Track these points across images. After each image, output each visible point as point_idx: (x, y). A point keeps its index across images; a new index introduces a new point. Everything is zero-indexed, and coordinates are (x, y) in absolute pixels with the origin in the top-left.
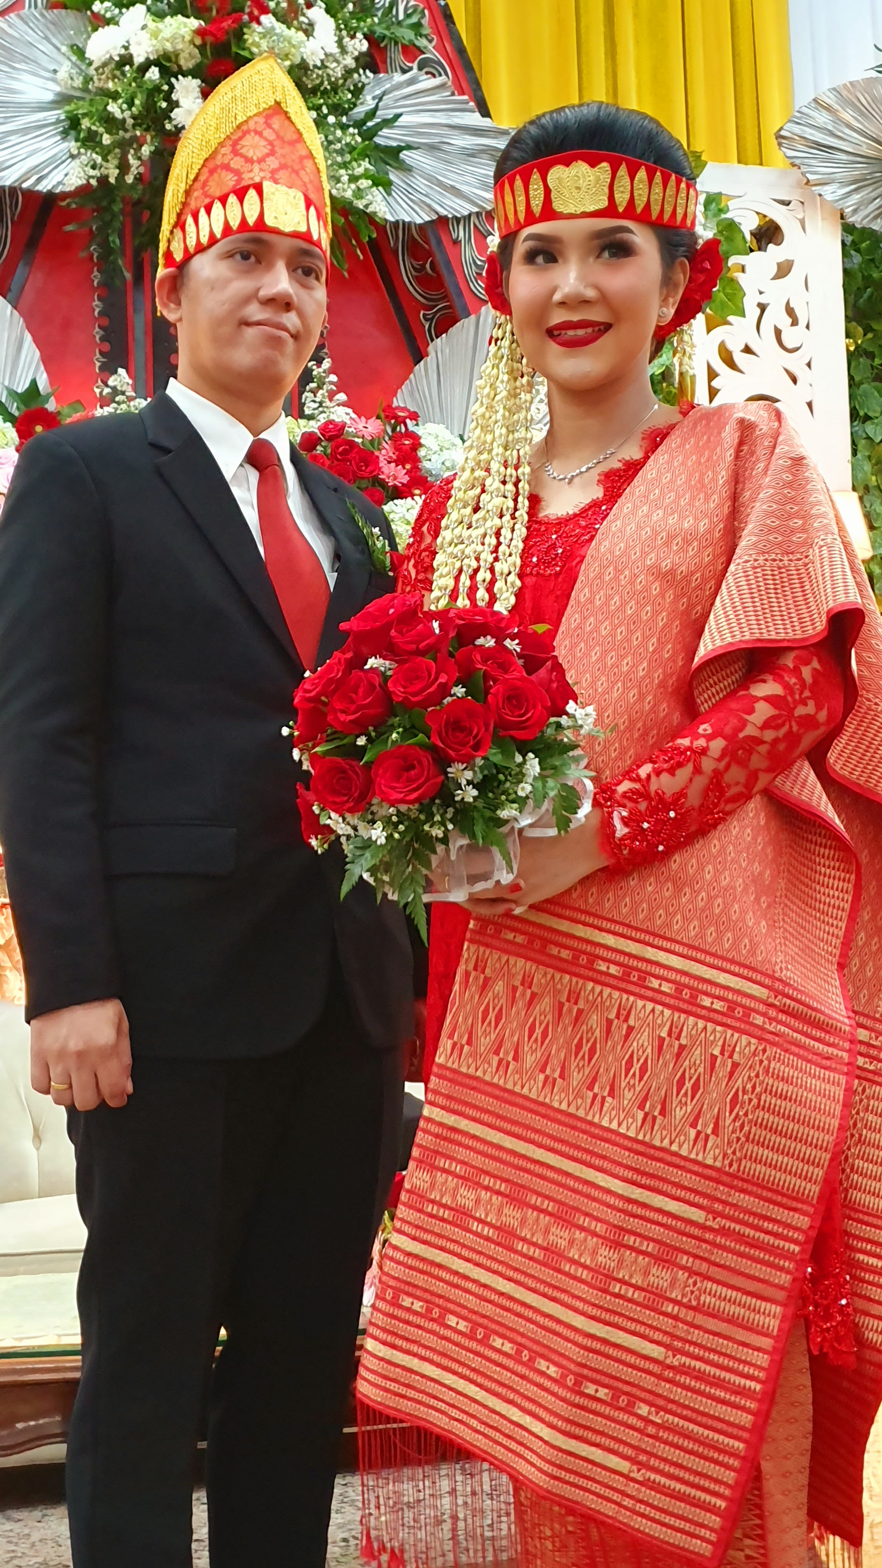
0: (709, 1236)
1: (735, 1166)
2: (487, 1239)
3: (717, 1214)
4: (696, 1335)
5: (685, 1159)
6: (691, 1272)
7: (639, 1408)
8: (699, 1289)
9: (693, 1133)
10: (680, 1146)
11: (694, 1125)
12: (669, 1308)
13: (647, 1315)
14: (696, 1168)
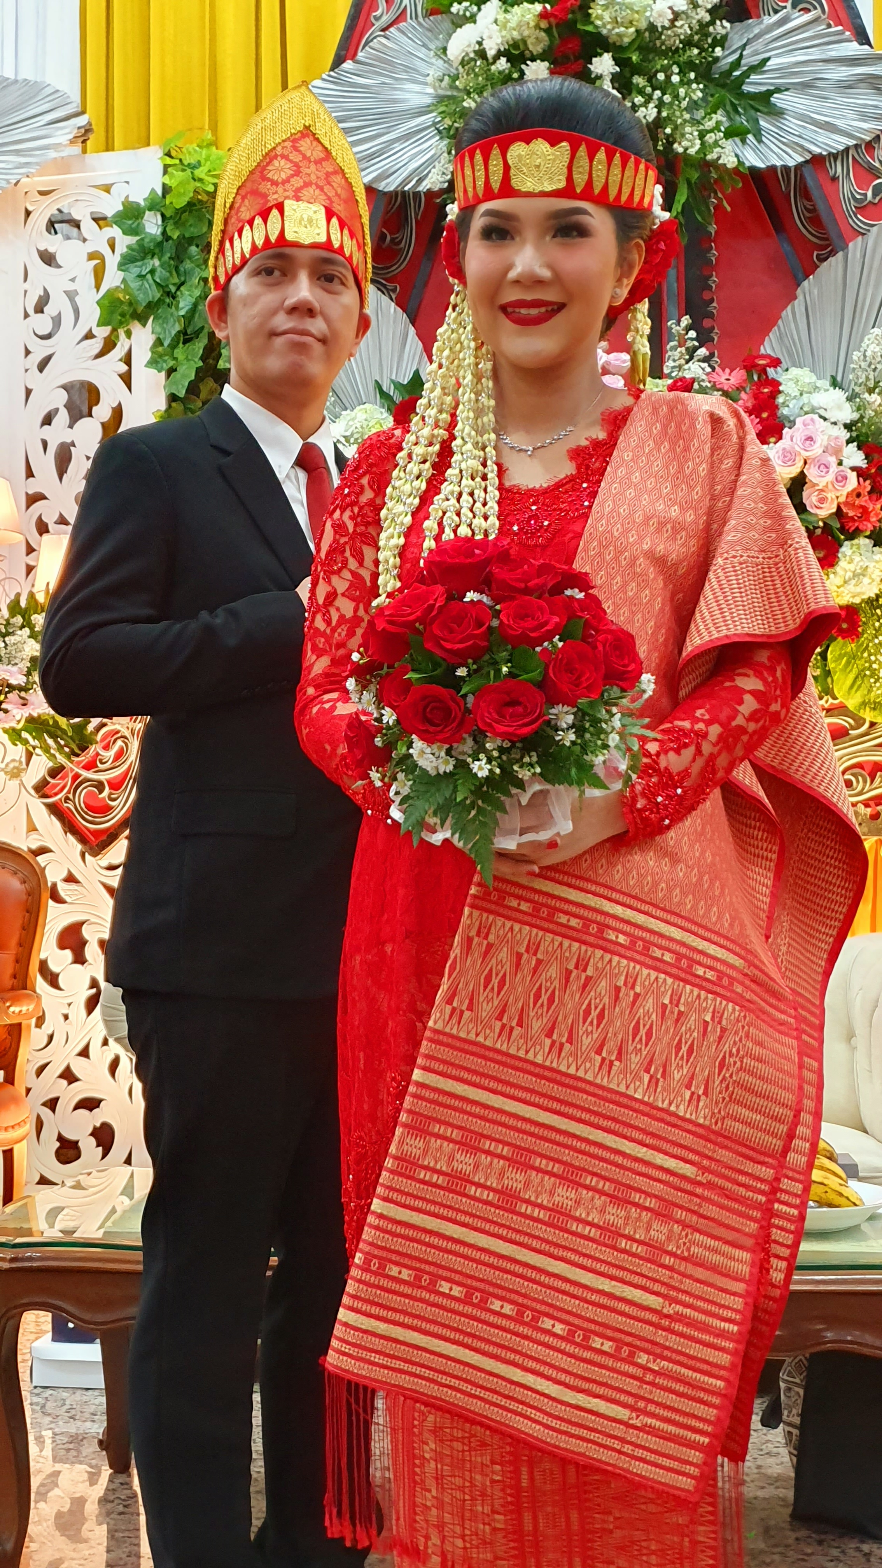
0: (699, 1191)
1: (719, 1124)
2: (487, 1203)
3: (705, 1170)
4: (687, 1284)
5: (683, 1119)
6: (685, 1225)
7: (639, 1357)
8: (690, 1241)
9: (688, 1094)
10: (678, 1107)
11: (688, 1087)
12: (667, 1260)
13: (646, 1268)
14: (690, 1127)
